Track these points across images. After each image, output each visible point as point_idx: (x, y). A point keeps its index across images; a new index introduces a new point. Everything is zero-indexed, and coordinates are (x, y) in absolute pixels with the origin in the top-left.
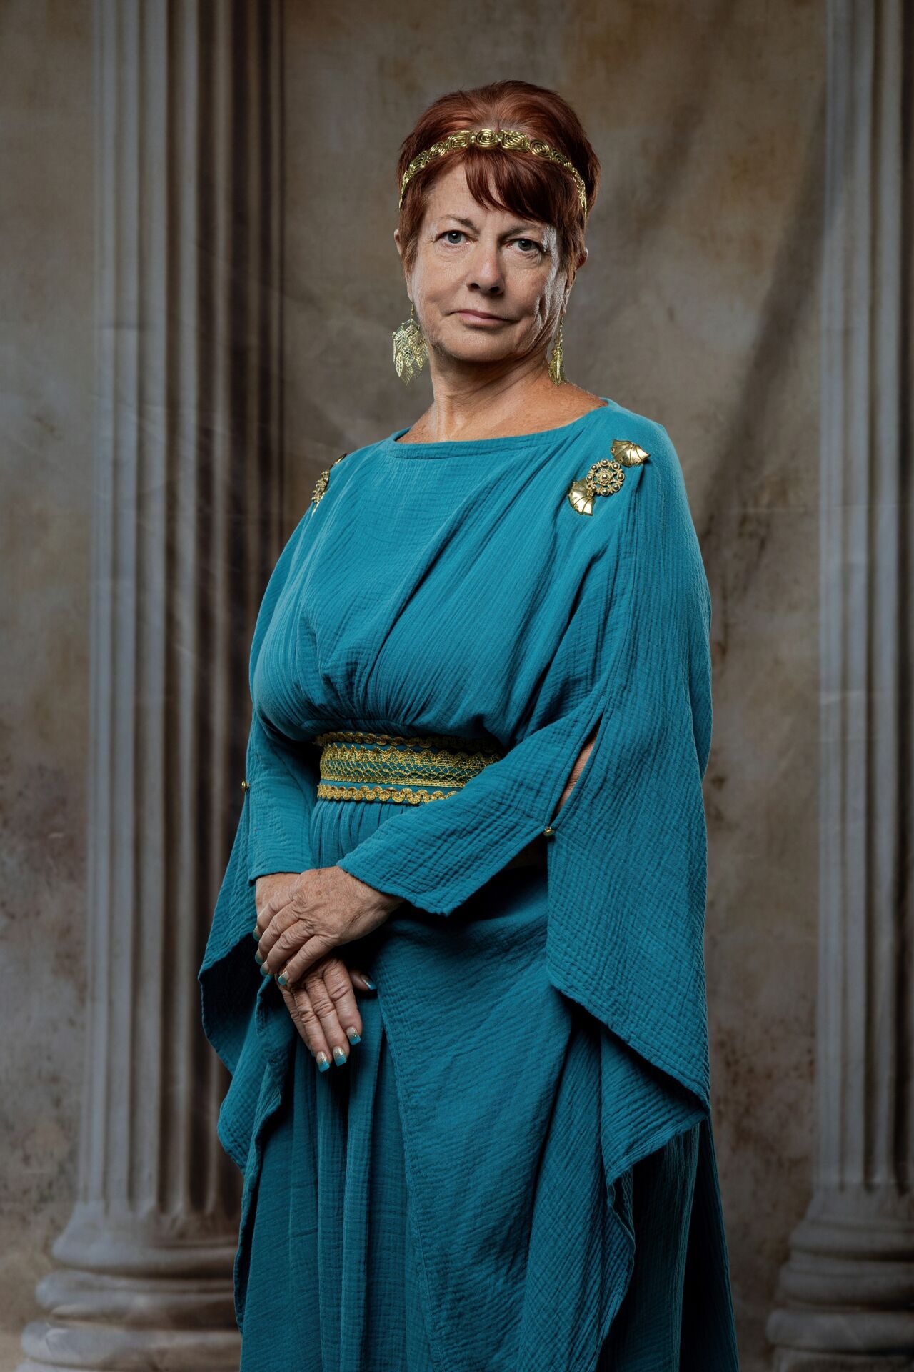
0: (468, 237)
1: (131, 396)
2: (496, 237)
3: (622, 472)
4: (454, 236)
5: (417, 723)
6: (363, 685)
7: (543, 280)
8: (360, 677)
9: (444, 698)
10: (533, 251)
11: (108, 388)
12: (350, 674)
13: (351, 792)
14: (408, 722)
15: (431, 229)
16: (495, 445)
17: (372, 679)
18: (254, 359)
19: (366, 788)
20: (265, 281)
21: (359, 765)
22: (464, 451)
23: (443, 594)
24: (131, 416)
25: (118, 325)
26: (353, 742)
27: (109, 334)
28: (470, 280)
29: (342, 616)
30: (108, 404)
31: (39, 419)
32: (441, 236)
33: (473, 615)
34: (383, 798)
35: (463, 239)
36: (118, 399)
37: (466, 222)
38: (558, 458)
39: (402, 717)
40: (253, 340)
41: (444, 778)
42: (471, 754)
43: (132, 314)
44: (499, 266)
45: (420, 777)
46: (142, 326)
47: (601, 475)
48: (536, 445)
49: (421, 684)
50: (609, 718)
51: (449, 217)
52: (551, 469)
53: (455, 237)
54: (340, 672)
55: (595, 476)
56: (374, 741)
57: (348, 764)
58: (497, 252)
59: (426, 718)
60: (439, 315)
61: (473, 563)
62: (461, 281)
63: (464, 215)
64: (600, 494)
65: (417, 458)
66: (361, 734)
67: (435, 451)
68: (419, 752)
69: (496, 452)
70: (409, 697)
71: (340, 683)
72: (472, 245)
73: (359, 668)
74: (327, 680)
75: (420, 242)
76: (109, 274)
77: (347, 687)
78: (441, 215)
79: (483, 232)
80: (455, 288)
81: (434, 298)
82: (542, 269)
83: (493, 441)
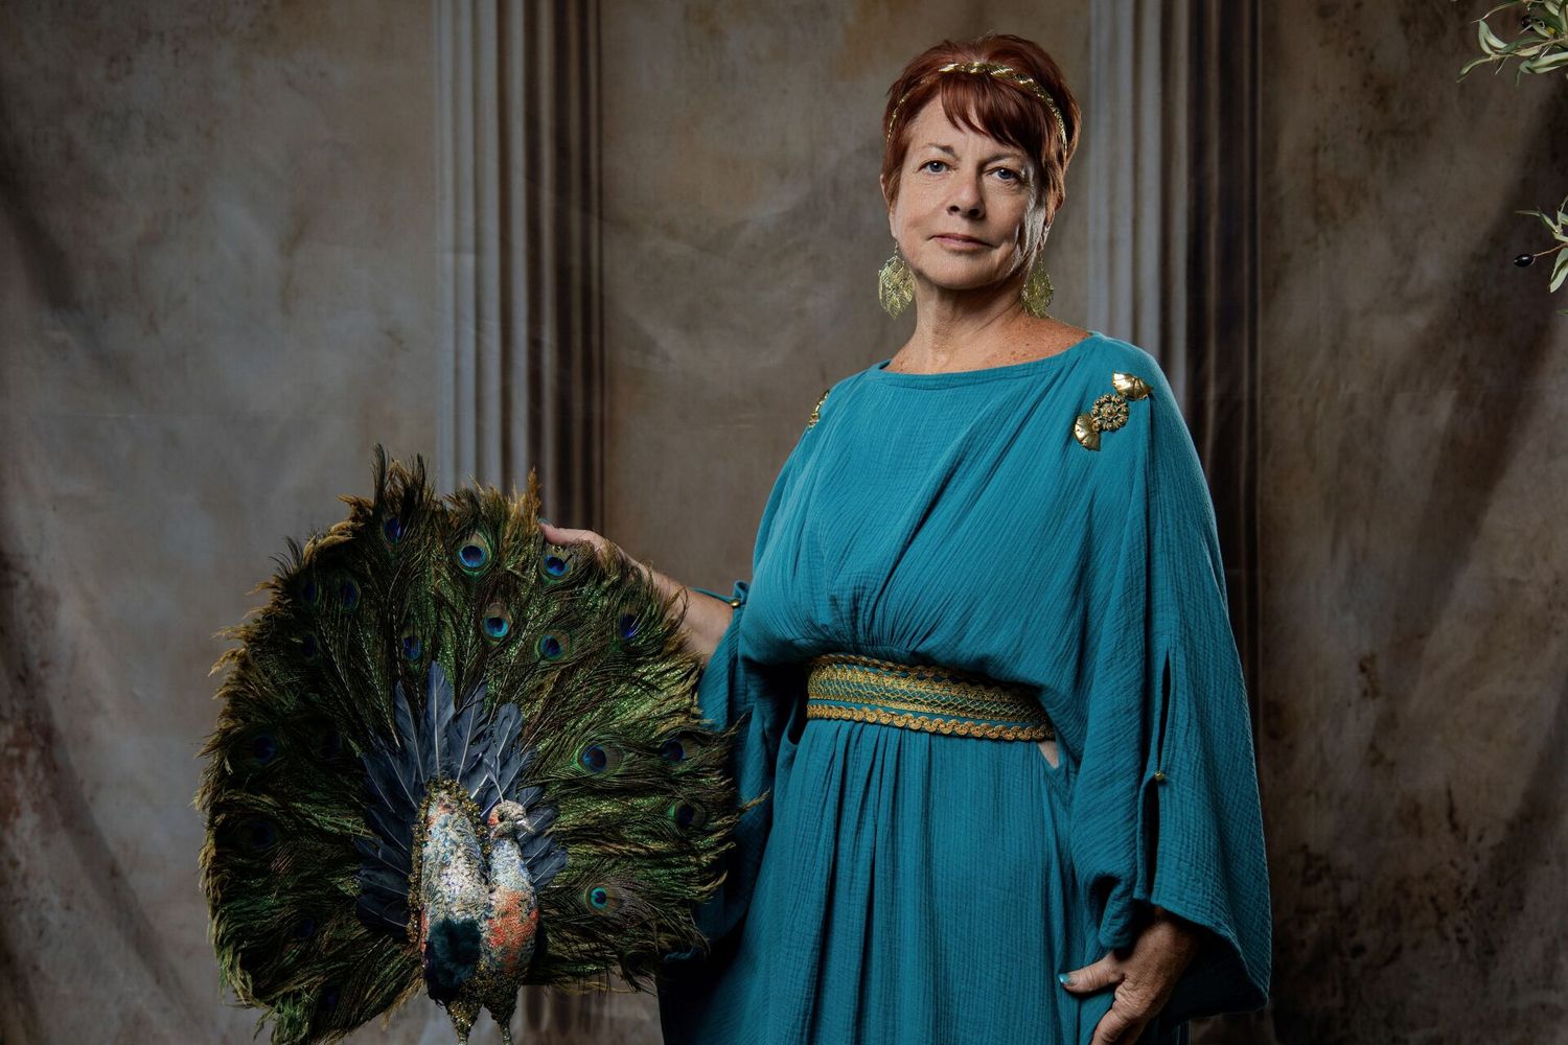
0: (949, 167)
1: (470, 314)
2: (976, 163)
3: (1126, 406)
4: (937, 165)
5: (921, 648)
6: (870, 609)
7: (1023, 208)
8: (868, 601)
9: (952, 624)
10: (1012, 180)
11: (449, 306)
12: (856, 600)
13: (850, 712)
14: (911, 648)
15: (914, 160)
16: (991, 374)
17: (881, 604)
18: (576, 277)
19: (867, 709)
20: (586, 209)
21: (860, 687)
22: (962, 382)
23: (953, 523)
24: (470, 330)
25: (457, 249)
26: (856, 664)
27: (449, 257)
28: (950, 204)
29: (848, 540)
30: (449, 319)
31: (389, 333)
32: (924, 166)
33: (983, 546)
34: (884, 721)
35: (944, 168)
36: (458, 315)
37: (947, 149)
38: (1059, 388)
39: (906, 642)
40: (576, 260)
41: (945, 707)
42: (972, 684)
43: (469, 240)
44: (979, 189)
45: (905, 701)
46: (478, 250)
47: (1106, 409)
48: (1033, 374)
49: (929, 610)
50: (1175, 655)
51: (931, 145)
52: (1053, 400)
53: (937, 167)
54: (848, 594)
55: (1099, 411)
56: (878, 667)
57: (848, 684)
58: (977, 178)
59: (930, 643)
60: (919, 241)
61: (981, 494)
62: (942, 205)
63: (945, 143)
64: (1106, 429)
65: (916, 387)
66: (864, 659)
67: (934, 382)
68: (921, 679)
69: (992, 381)
70: (915, 622)
71: (845, 606)
72: (953, 174)
73: (867, 592)
74: (834, 600)
75: (903, 176)
76: (449, 203)
77: (851, 612)
78: (924, 144)
79: (964, 159)
80: (935, 213)
81: (916, 223)
82: (1022, 197)
83: (990, 371)
